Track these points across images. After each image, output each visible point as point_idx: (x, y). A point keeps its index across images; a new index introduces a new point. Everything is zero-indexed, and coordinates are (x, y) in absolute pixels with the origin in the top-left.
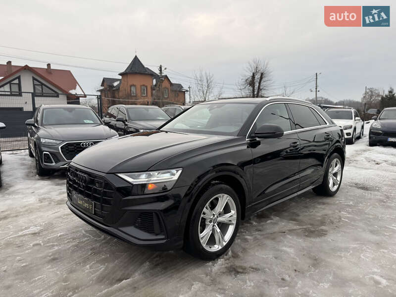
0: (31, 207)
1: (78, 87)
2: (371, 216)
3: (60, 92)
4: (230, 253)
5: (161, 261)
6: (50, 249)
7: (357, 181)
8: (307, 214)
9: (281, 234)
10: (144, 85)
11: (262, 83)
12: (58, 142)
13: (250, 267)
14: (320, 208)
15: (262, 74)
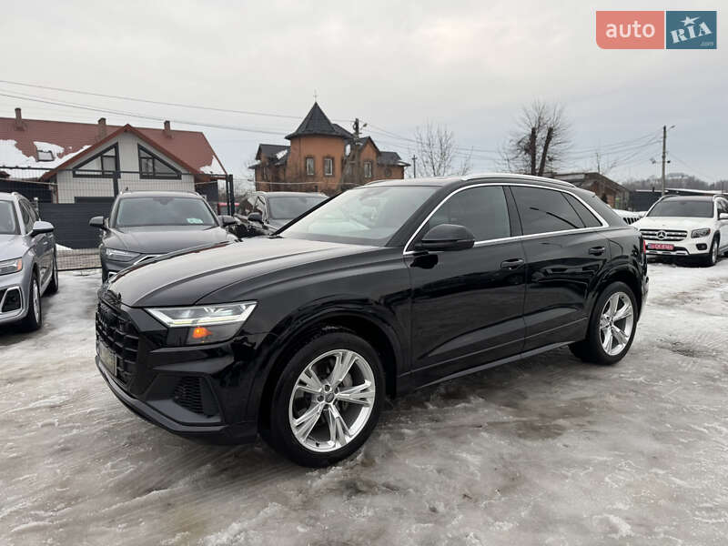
0: (68, 363)
1: (215, 161)
2: (669, 406)
3: (183, 171)
4: (359, 457)
5: (234, 463)
6: (66, 432)
7: (681, 338)
8: (542, 395)
9: (471, 429)
10: (328, 157)
11: (551, 148)
12: (133, 255)
13: (383, 485)
14: (576, 386)
15: (550, 130)
